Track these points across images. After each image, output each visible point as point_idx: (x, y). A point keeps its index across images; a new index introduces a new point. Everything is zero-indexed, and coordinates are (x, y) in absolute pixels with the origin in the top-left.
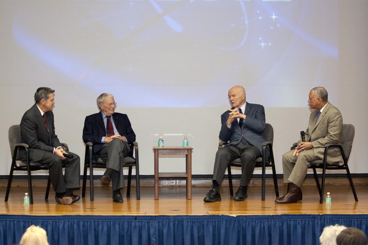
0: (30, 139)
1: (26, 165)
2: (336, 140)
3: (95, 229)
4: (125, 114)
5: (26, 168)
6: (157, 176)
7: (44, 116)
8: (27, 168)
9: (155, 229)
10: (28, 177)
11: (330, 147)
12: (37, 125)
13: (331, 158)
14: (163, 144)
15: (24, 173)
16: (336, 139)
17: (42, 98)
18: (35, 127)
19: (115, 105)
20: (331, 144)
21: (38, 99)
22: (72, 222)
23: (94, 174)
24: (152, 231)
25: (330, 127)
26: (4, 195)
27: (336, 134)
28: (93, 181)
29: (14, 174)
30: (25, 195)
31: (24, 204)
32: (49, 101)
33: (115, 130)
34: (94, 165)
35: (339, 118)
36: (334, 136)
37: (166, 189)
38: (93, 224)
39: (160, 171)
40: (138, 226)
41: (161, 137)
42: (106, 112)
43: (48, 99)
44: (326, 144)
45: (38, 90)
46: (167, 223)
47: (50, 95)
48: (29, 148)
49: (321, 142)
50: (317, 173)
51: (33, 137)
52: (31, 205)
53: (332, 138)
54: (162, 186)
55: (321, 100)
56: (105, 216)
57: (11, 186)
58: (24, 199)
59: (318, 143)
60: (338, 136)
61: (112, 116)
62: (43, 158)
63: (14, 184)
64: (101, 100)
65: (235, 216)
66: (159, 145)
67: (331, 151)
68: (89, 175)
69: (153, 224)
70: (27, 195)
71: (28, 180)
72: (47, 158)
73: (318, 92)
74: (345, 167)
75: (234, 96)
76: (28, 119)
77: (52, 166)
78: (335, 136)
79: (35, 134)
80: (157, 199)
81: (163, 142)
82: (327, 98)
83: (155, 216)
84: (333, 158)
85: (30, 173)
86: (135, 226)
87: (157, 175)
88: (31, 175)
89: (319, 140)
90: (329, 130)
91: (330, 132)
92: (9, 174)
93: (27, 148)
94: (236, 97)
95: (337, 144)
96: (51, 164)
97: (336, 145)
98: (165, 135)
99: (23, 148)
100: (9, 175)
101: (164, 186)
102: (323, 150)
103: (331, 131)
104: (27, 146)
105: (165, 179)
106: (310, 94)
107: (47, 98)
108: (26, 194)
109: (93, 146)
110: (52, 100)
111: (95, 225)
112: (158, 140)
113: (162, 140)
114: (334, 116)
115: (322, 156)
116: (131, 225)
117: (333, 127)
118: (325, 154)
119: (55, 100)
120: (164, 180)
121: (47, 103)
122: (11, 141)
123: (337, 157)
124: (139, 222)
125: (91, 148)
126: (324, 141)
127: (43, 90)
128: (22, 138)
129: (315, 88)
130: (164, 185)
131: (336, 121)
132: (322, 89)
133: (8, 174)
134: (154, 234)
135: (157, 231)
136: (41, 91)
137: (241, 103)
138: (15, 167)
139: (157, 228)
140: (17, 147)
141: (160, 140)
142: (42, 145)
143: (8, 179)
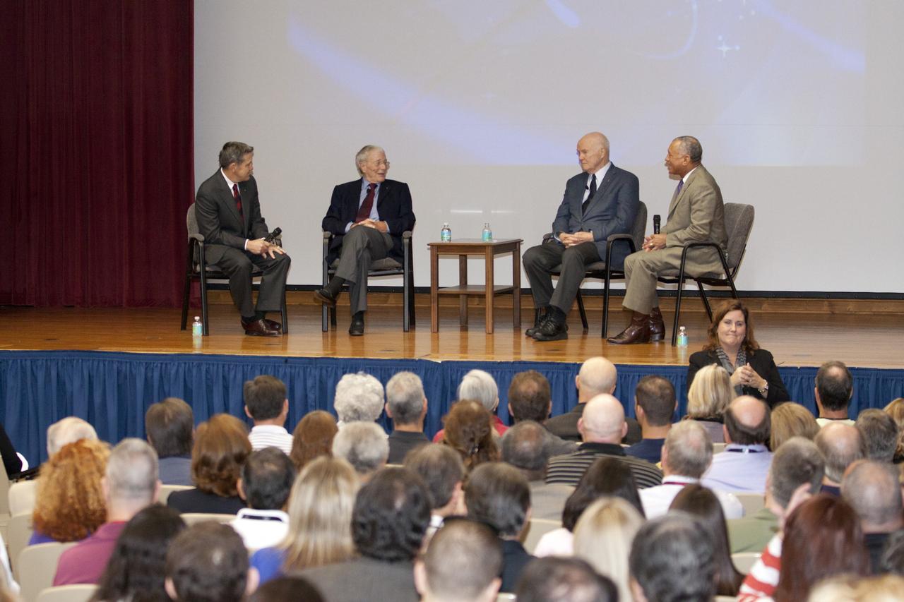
0: (207, 229)
2: (704, 235)
3: (224, 377)
4: (404, 182)
7: (235, 189)
9: (315, 380)
11: (692, 246)
12: (217, 205)
13: (697, 265)
14: (449, 237)
16: (703, 232)
17: (232, 162)
18: (215, 209)
19: (386, 165)
20: (694, 242)
21: (224, 163)
22: (191, 364)
24: (310, 383)
25: (693, 211)
27: (702, 224)
32: (243, 166)
33: (374, 210)
35: (709, 196)
36: (699, 228)
38: (221, 370)
40: (288, 375)
41: (446, 224)
42: (371, 177)
44: (686, 240)
45: (226, 146)
46: (334, 371)
47: (246, 157)
48: (205, 242)
49: (679, 237)
50: (705, 289)
51: (213, 226)
53: (695, 230)
55: (688, 159)
56: (239, 356)
59: (674, 238)
60: (708, 228)
61: (379, 185)
62: (222, 258)
64: (363, 157)
65: (440, 362)
66: (442, 237)
67: (695, 253)
69: (313, 371)
72: (229, 260)
73: (687, 145)
74: (730, 281)
75: (585, 152)
77: (231, 273)
78: (701, 227)
79: (215, 221)
81: (450, 233)
82: (700, 159)
83: (316, 358)
84: (701, 266)
86: (285, 373)
89: (676, 233)
90: (692, 216)
91: (692, 220)
94: (589, 154)
95: (707, 240)
96: (230, 270)
97: (706, 242)
102: (679, 251)
103: (694, 219)
106: (671, 146)
107: (240, 161)
110: (249, 165)
111: (223, 370)
113: (448, 229)
114: (698, 192)
115: (677, 263)
116: (278, 371)
117: (698, 212)
118: (683, 258)
119: (255, 165)
121: (240, 169)
123: (710, 265)
124: (291, 367)
126: (682, 234)
127: (234, 148)
129: (682, 137)
131: (702, 201)
132: (695, 141)
134: (313, 387)
135: (318, 382)
136: (230, 150)
137: (598, 165)
139: (318, 378)
141: (443, 230)
142: (227, 237)
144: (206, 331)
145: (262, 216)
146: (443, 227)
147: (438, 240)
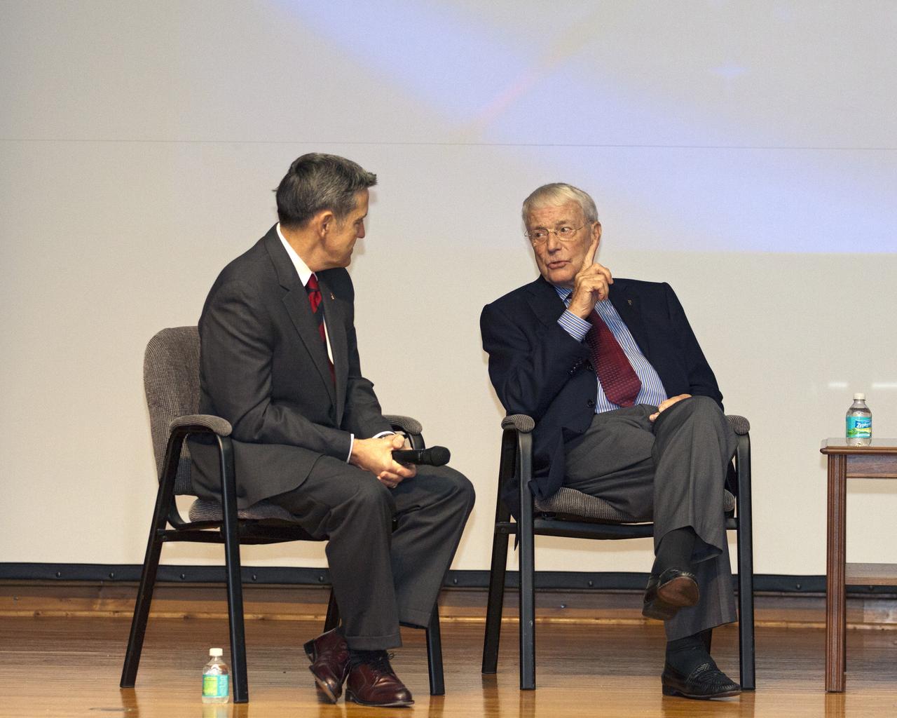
1: (220, 517)
5: (218, 530)
6: (839, 581)
7: (312, 287)
8: (223, 530)
10: (227, 572)
14: (868, 430)
15: (210, 555)
17: (324, 207)
18: (268, 338)
23: (539, 567)
26: (120, 658)
28: (534, 596)
29: (164, 561)
30: (211, 658)
31: (205, 700)
34: (538, 523)
37: (890, 645)
39: (853, 555)
41: (860, 396)
43: (348, 212)
48: (235, 436)
52: (238, 705)
54: (868, 627)
57: (152, 615)
58: (204, 676)
63: (164, 610)
66: (848, 434)
68: (516, 568)
70: (221, 657)
71: (228, 587)
76: (235, 301)
80: (834, 690)
81: (870, 419)
85: (233, 556)
87: (835, 575)
88: (243, 563)
92: (140, 560)
93: (222, 437)
98: (877, 386)
99: (204, 435)
100: (142, 562)
101: (878, 628)
104: (225, 427)
105: (887, 596)
107: (342, 209)
108: (216, 652)
109: (534, 434)
110: (358, 221)
112: (847, 409)
120: (881, 603)
122: (155, 404)
125: (525, 442)
128: (206, 391)
130: (880, 624)
133: (137, 556)
138: (172, 524)
140: (179, 434)
141: (853, 410)
142: (295, 424)
143: (138, 584)
144: (240, 692)
145: (365, 373)
146: (850, 404)
147: (838, 438)
